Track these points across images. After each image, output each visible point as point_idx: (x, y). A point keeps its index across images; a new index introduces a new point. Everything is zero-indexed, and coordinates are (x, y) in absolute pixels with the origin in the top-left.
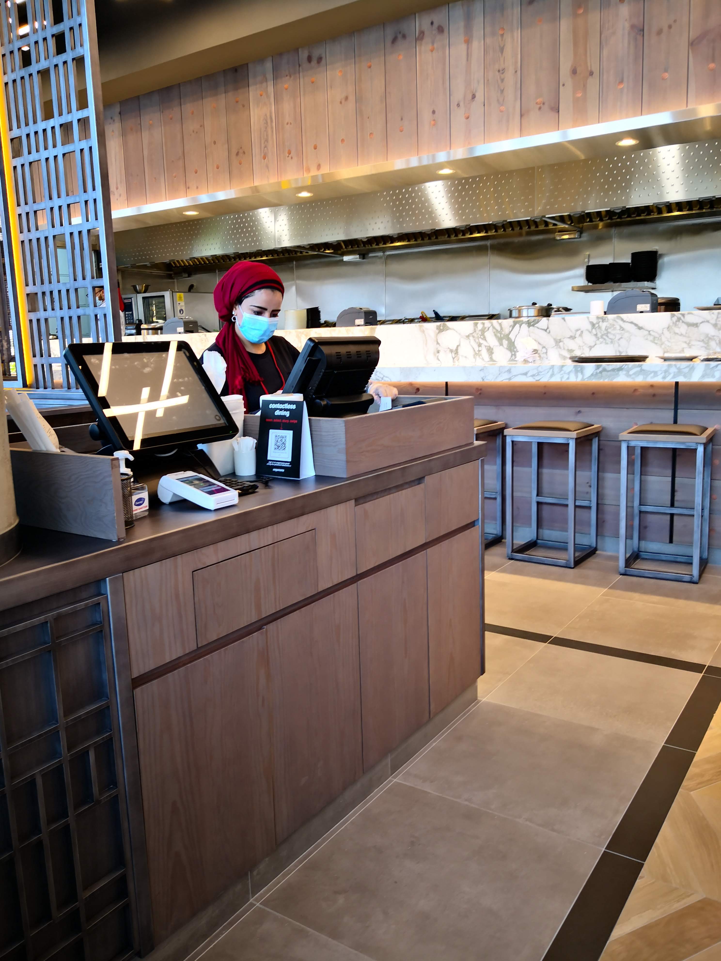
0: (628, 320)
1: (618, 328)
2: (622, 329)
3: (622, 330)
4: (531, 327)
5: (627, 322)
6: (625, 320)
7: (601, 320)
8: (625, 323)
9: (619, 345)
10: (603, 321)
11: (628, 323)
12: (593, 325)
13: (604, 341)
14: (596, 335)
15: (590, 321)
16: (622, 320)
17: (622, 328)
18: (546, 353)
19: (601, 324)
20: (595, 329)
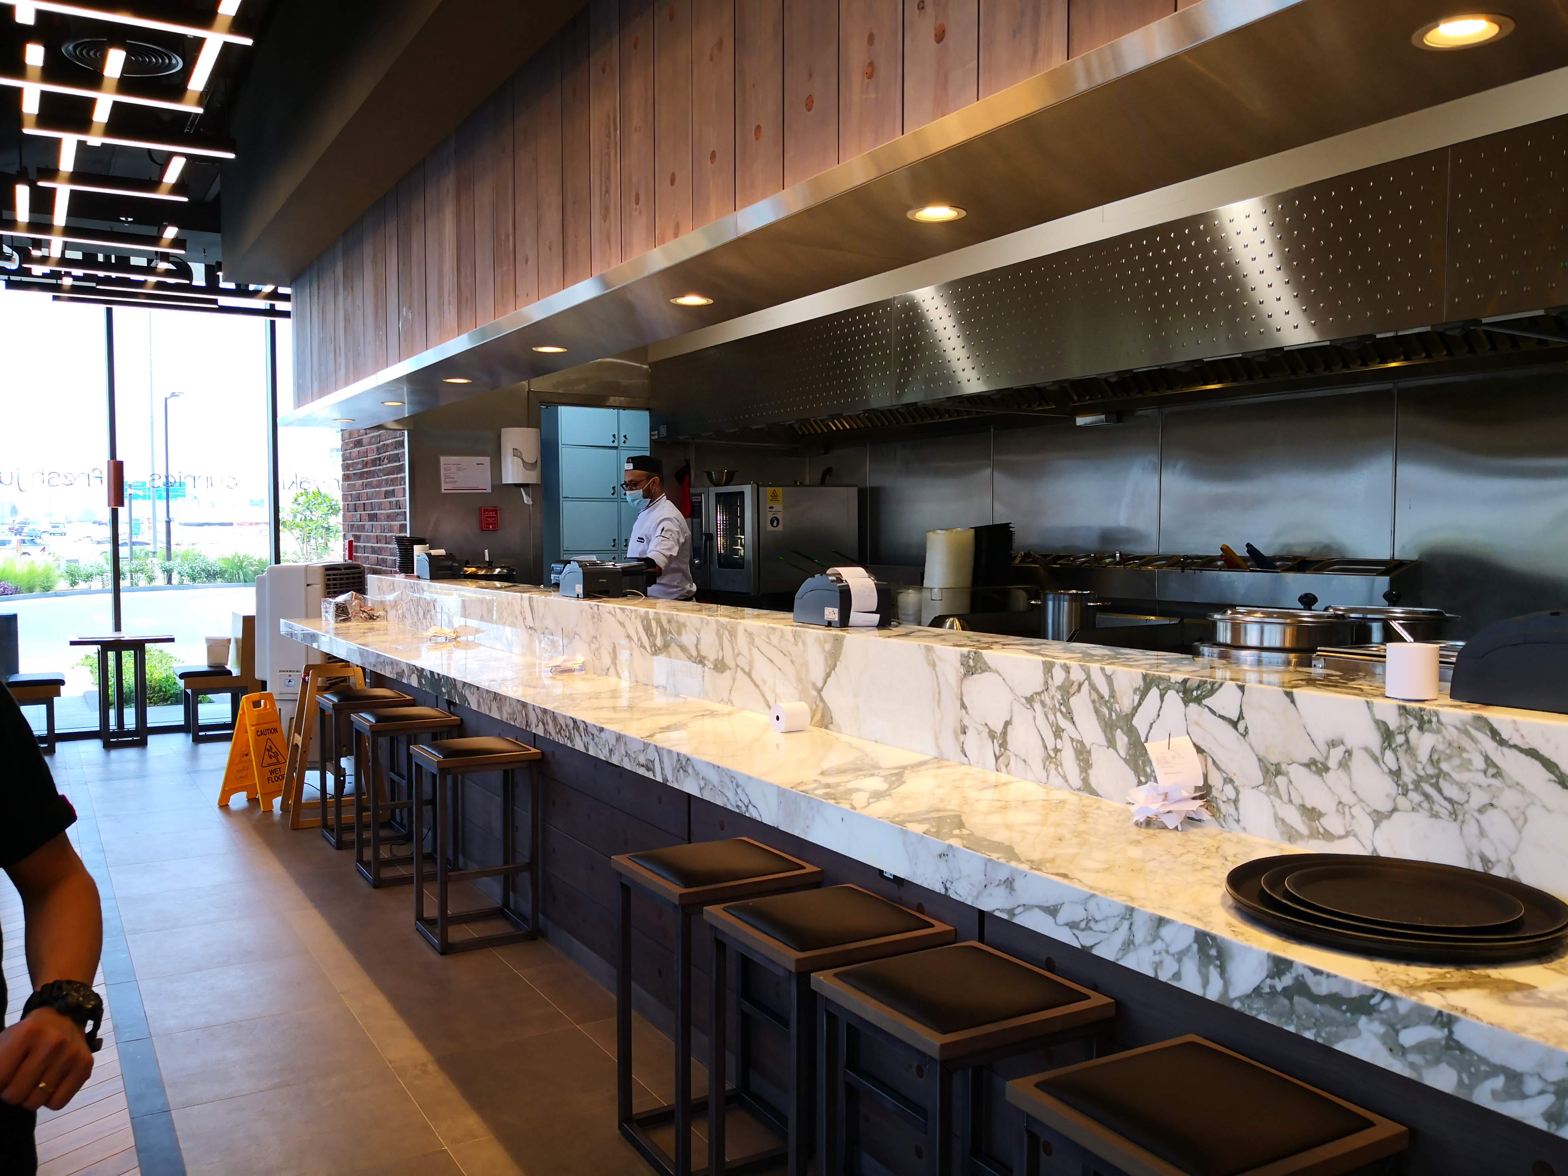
0: (1516, 740)
1: (1479, 763)
2: (1491, 771)
3: (1493, 776)
4: (1191, 704)
5: (1515, 747)
6: (1505, 736)
7: (1414, 722)
8: (1506, 750)
9: (1482, 833)
10: (1421, 728)
11: (1515, 752)
12: (1387, 735)
13: (1426, 805)
14: (1396, 774)
15: (1378, 717)
16: (1494, 734)
17: (1495, 766)
18: (1236, 801)
19: (1414, 734)
20: (1394, 751)
